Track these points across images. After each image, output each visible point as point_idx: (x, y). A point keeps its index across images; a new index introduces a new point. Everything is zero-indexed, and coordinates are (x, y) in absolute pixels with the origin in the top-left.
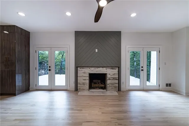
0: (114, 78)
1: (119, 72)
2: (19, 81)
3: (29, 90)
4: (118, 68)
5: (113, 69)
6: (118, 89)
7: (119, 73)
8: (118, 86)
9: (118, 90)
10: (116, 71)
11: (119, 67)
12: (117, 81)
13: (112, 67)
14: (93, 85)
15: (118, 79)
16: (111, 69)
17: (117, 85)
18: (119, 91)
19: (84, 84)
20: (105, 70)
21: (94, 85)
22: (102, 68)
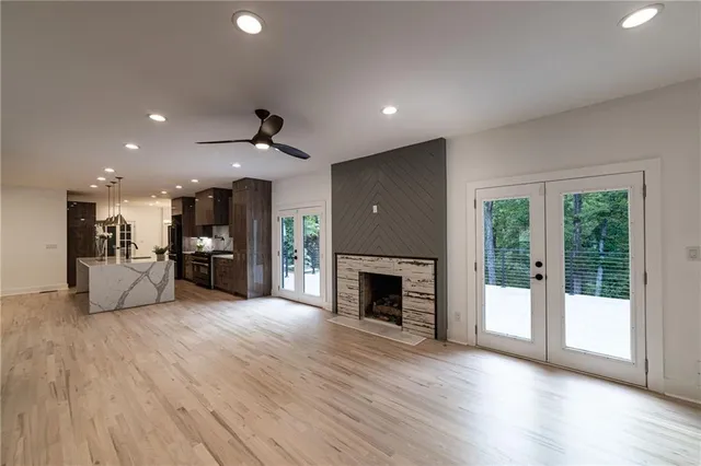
0: (421, 294)
1: (435, 274)
2: (254, 275)
3: (270, 294)
4: (433, 262)
5: (418, 264)
6: (433, 332)
7: (436, 279)
8: (433, 322)
9: (433, 337)
10: (427, 271)
11: (436, 260)
12: (431, 306)
13: (417, 259)
14: (376, 308)
15: (433, 297)
16: (412, 263)
17: (431, 318)
18: (436, 338)
19: (349, 298)
20: (397, 266)
21: (379, 307)
22: (388, 259)
